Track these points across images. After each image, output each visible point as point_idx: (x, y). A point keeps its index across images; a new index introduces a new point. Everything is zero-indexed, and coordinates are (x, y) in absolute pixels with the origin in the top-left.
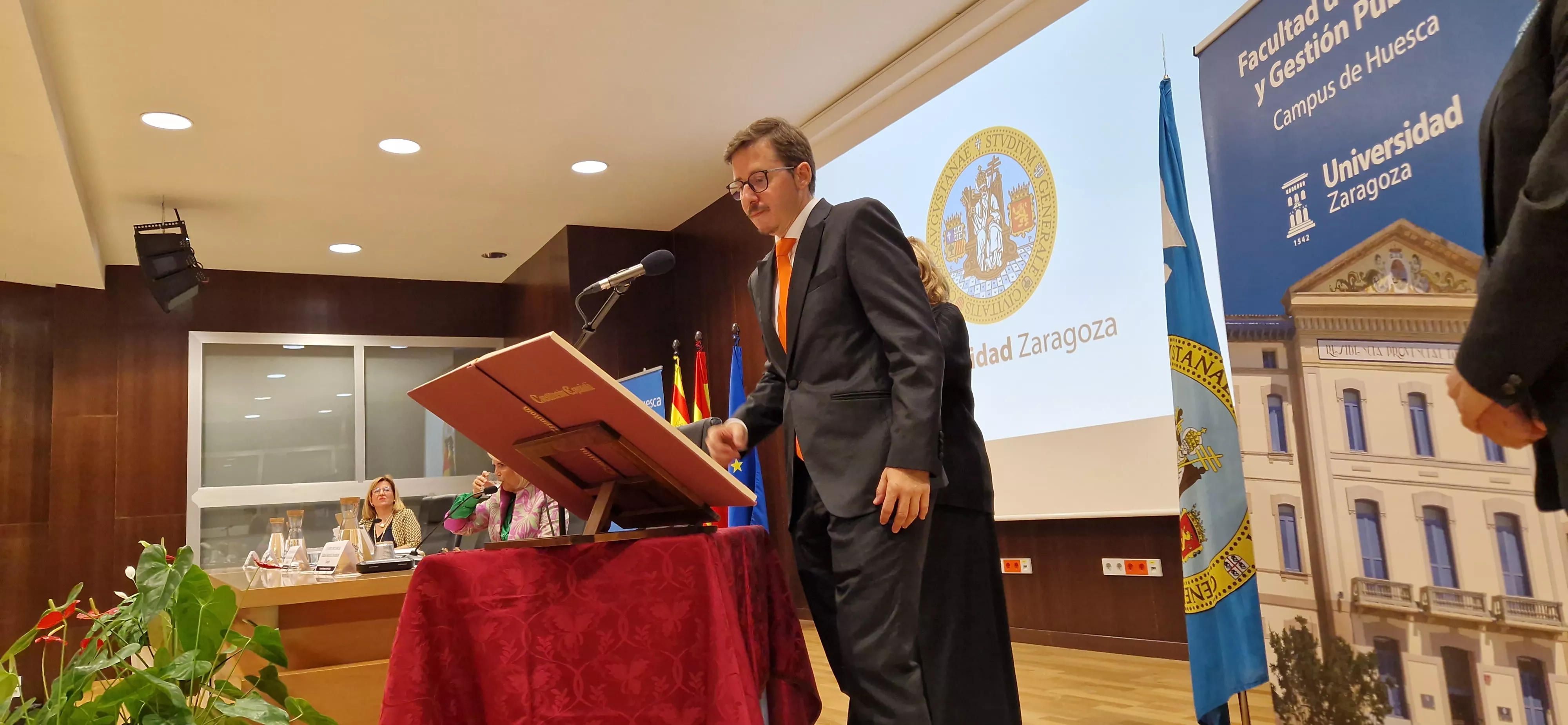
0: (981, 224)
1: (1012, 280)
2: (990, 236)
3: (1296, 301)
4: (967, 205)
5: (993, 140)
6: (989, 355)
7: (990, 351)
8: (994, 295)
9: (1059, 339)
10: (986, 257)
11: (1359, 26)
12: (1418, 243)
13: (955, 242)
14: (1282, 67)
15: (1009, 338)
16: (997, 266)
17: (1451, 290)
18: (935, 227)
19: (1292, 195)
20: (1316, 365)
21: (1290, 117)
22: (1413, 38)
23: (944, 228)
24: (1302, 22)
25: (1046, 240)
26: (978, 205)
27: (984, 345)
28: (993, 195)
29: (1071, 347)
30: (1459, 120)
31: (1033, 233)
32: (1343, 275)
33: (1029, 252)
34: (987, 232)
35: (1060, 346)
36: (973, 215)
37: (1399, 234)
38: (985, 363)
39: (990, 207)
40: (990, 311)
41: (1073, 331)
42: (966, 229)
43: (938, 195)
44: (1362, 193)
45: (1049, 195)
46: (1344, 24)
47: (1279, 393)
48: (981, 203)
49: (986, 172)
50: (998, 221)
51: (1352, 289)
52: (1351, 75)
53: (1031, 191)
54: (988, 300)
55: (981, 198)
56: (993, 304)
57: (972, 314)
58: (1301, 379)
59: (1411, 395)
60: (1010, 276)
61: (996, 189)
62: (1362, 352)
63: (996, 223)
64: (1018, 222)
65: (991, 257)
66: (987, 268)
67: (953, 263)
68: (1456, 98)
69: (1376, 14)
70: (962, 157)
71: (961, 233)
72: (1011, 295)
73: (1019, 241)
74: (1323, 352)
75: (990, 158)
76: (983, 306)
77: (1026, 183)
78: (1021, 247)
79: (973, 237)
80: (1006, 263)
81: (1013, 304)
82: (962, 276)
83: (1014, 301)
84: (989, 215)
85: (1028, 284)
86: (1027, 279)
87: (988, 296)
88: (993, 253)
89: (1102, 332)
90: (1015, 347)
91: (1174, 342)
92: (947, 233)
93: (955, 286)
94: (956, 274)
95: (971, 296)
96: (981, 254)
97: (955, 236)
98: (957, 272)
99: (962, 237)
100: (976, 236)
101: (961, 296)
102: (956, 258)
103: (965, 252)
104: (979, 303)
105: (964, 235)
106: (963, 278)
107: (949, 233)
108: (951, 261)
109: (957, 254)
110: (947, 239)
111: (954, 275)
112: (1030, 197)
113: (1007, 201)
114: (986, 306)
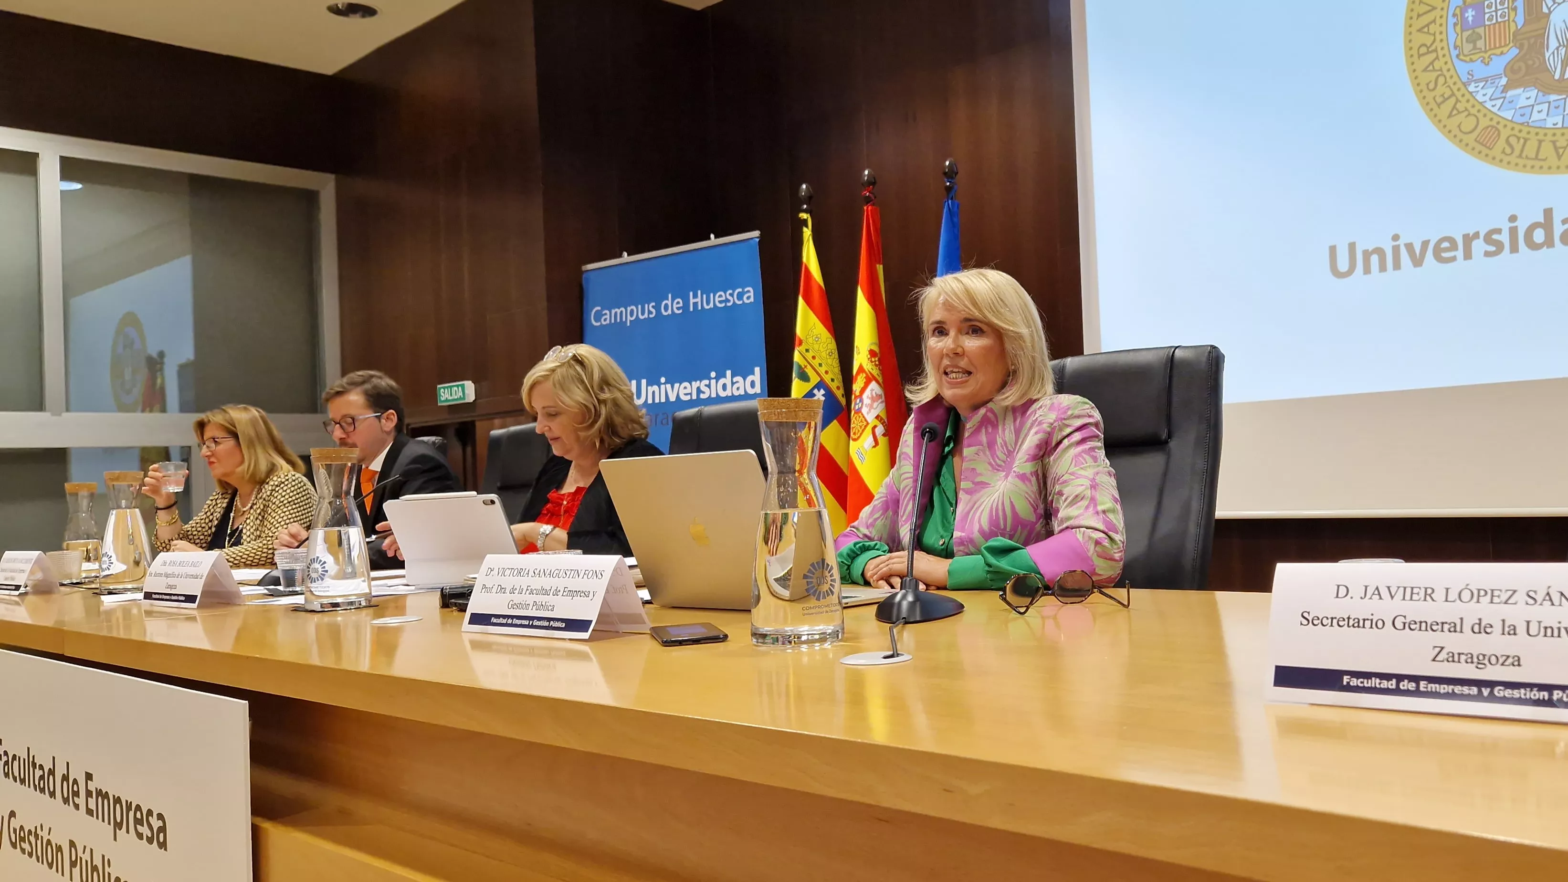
13: (1485, 25)
23: (1456, 2)
42: (1519, 4)
67: (1477, 66)
71: (1503, 11)
76: (1554, 143)
79: (1537, 17)
82: (1501, 89)
92: (1463, 10)
93: (1478, 107)
94: (1482, 84)
95: (1522, 124)
96: (1557, 49)
97: (1487, 16)
98: (1486, 80)
99: (1507, 18)
100: (1548, 16)
101: (1494, 123)
102: (1486, 56)
103: (1511, 44)
104: (1541, 137)
105: (1512, 14)
106: (1502, 92)
107: (1470, 10)
108: (1471, 61)
109: (1490, 49)
110: (1464, 19)
111: (1476, 87)
114: (1561, 143)
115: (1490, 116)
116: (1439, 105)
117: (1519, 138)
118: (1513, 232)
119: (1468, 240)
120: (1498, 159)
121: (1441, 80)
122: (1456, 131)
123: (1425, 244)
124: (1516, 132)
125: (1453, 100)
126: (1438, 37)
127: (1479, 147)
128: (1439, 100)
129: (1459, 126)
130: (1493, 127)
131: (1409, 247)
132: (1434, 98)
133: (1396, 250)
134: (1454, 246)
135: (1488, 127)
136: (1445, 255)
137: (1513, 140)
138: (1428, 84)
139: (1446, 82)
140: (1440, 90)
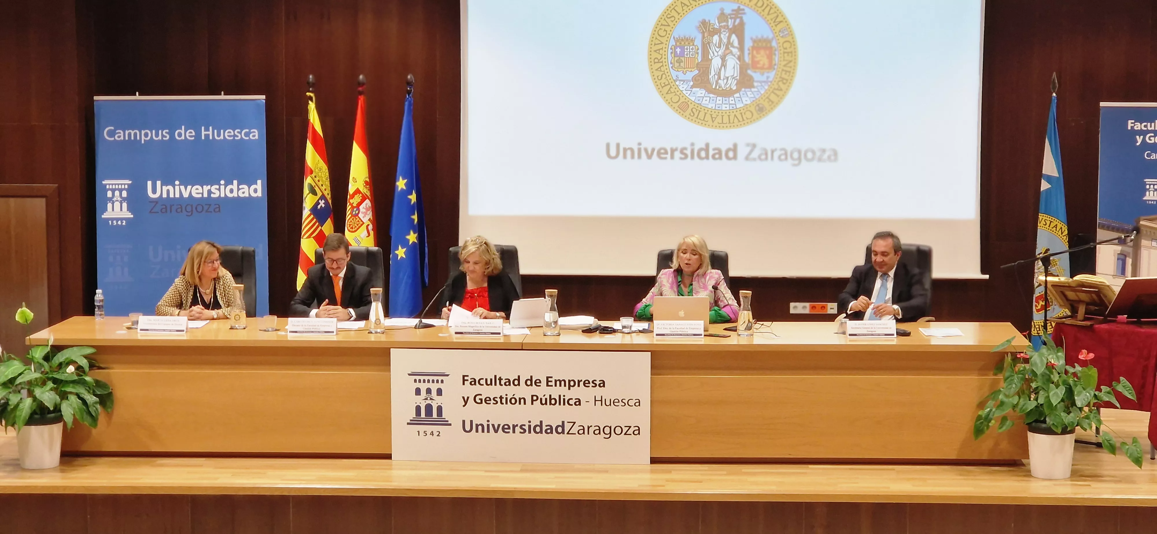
0: (718, 52)
1: (745, 102)
2: (726, 64)
3: (1143, 223)
4: (703, 33)
6: (711, 152)
7: (714, 149)
8: (724, 108)
9: (786, 154)
10: (719, 78)
13: (685, 57)
15: (735, 144)
16: (731, 89)
18: (663, 40)
19: (1150, 185)
20: (1147, 248)
23: (672, 42)
25: (784, 83)
26: (716, 38)
27: (707, 145)
28: (734, 35)
29: (796, 162)
31: (772, 75)
33: (766, 87)
34: (724, 60)
35: (786, 159)
36: (709, 43)
38: (706, 158)
39: (729, 44)
40: (719, 120)
41: (799, 151)
42: (700, 51)
43: (669, 14)
45: (792, 52)
47: (1125, 253)
48: (720, 36)
49: (729, 15)
50: (736, 56)
53: (774, 43)
54: (717, 111)
55: (720, 33)
56: (723, 116)
57: (697, 118)
58: (1139, 251)
60: (744, 99)
61: (739, 30)
63: (734, 56)
64: (758, 62)
65: (725, 81)
66: (719, 87)
67: (680, 74)
71: (694, 52)
72: (743, 114)
73: (756, 76)
74: (1154, 244)
75: (735, 6)
76: (711, 115)
77: (771, 38)
78: (757, 82)
79: (707, 60)
80: (741, 89)
81: (743, 120)
82: (690, 87)
83: (745, 118)
84: (727, 48)
85: (760, 110)
86: (761, 106)
87: (717, 108)
88: (728, 78)
89: (825, 156)
90: (742, 151)
91: (1048, 218)
92: (676, 47)
93: (680, 92)
94: (682, 82)
95: (698, 104)
96: (714, 75)
97: (686, 53)
98: (684, 81)
99: (694, 56)
100: (711, 61)
101: (686, 101)
102: (685, 70)
103: (695, 68)
104: (706, 111)
105: (696, 55)
106: (691, 88)
107: (678, 48)
108: (678, 71)
109: (687, 68)
110: (676, 52)
111: (680, 83)
112: (771, 48)
113: (748, 44)
114: (714, 116)
115: (685, 97)
116: (662, 87)
117: (697, 110)
118: (692, 150)
119: (673, 151)
120: (687, 117)
121: (664, 76)
122: (669, 101)
123: (653, 149)
124: (696, 107)
125: (669, 86)
126: (664, 57)
127: (679, 110)
128: (663, 85)
129: (671, 98)
130: (686, 102)
131: (646, 150)
132: (660, 83)
133: (639, 150)
134: (666, 152)
135: (684, 102)
136: (662, 156)
137: (694, 110)
138: (658, 77)
139: (666, 78)
140: (663, 81)
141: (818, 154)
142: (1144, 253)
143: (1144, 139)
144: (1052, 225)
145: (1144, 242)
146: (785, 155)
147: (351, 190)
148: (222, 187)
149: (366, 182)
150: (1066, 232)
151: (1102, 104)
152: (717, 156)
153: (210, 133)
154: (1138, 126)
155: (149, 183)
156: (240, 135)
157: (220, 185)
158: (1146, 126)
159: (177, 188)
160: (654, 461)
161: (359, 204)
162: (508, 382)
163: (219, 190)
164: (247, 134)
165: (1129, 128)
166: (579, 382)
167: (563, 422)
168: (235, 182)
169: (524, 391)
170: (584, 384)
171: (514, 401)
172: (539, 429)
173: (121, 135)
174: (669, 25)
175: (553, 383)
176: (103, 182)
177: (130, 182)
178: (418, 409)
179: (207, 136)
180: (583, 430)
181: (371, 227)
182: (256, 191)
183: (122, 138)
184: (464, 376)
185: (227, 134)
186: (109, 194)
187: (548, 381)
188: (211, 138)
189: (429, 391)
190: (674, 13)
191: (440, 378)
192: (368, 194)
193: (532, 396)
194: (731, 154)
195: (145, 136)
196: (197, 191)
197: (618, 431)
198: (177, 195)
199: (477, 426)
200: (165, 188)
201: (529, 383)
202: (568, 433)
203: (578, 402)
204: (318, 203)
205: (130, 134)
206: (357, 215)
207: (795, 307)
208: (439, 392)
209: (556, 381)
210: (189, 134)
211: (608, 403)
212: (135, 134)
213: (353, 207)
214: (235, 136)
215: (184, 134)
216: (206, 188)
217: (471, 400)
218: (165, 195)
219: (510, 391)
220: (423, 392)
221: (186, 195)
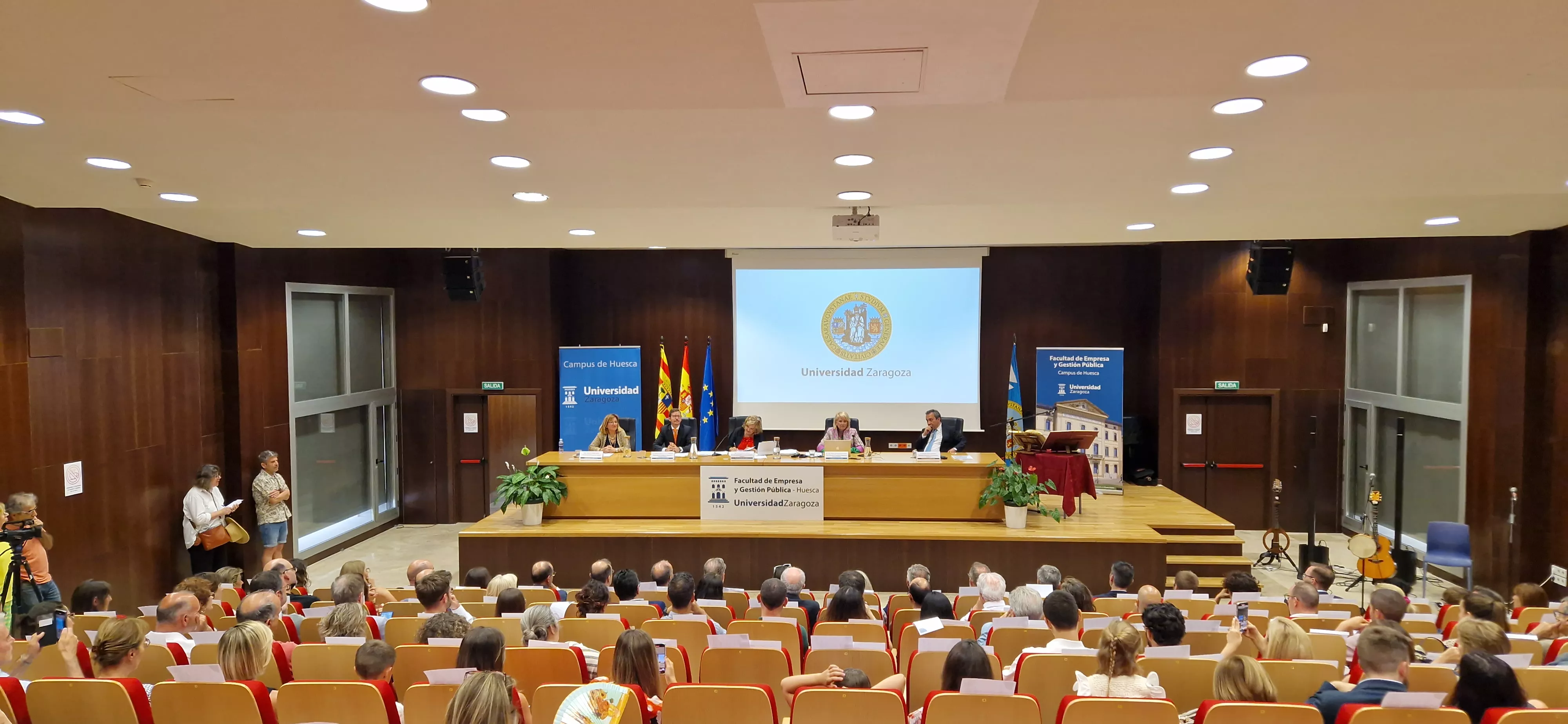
0: (854, 325)
1: (867, 349)
2: (858, 331)
3: (1057, 405)
4: (847, 316)
5: (864, 297)
6: (851, 373)
7: (852, 371)
8: (857, 351)
10: (855, 337)
11: (1083, 366)
12: (1089, 403)
13: (838, 327)
14: (1063, 364)
15: (862, 369)
16: (860, 342)
17: (1093, 412)
19: (1060, 386)
20: (1060, 417)
21: (1063, 373)
22: (1094, 374)
23: (833, 321)
24: (1069, 359)
25: (885, 339)
26: (853, 319)
27: (849, 369)
28: (861, 317)
29: (890, 377)
30: (1100, 389)
31: (880, 336)
32: (1071, 404)
33: (877, 341)
34: (856, 328)
36: (850, 321)
37: (1085, 401)
38: (849, 375)
39: (859, 321)
40: (855, 357)
41: (893, 372)
42: (845, 325)
43: (831, 309)
44: (1078, 392)
45: (888, 325)
46: (1080, 364)
47: (1049, 419)
48: (855, 318)
49: (859, 307)
50: (863, 327)
51: (1073, 406)
52: (1079, 373)
53: (880, 321)
54: (853, 353)
55: (855, 316)
56: (856, 355)
57: (844, 356)
58: (1056, 419)
59: (1082, 425)
60: (866, 347)
61: (864, 315)
62: (1073, 417)
64: (873, 330)
65: (858, 338)
66: (855, 342)
67: (836, 335)
68: (1100, 386)
69: (1087, 366)
70: (848, 297)
71: (843, 325)
72: (866, 354)
73: (872, 336)
74: (1063, 415)
75: (861, 303)
77: (879, 318)
78: (873, 339)
79: (849, 329)
80: (865, 342)
81: (866, 357)
82: (841, 341)
84: (858, 323)
85: (874, 352)
86: (874, 350)
87: (853, 351)
89: (905, 374)
90: (865, 372)
91: (1013, 403)
92: (834, 323)
93: (836, 344)
95: (845, 349)
96: (852, 336)
97: (839, 325)
98: (838, 339)
100: (851, 329)
103: (843, 333)
104: (848, 353)
107: (836, 324)
109: (839, 333)
110: (834, 325)
111: (836, 340)
112: (879, 323)
113: (868, 321)
114: (852, 355)
115: (838, 346)
116: (828, 342)
118: (842, 371)
119: (833, 372)
120: (840, 356)
123: (824, 371)
125: (831, 342)
126: (829, 327)
127: (836, 353)
129: (832, 347)
131: (820, 371)
133: (817, 371)
134: (830, 373)
135: (838, 349)
136: (828, 374)
137: (843, 352)
138: (826, 337)
139: (830, 338)
140: (828, 339)
141: (902, 373)
142: (1059, 419)
143: (1058, 364)
144: (1015, 406)
145: (1059, 414)
146: (886, 373)
147: (681, 390)
148: (620, 390)
149: (689, 387)
150: (1021, 410)
151: (1038, 348)
152: (854, 374)
153: (614, 364)
154: (1055, 359)
155: (585, 388)
156: (628, 364)
157: (618, 388)
158: (1058, 359)
159: (598, 390)
160: (825, 519)
161: (686, 397)
162: (756, 482)
163: (618, 391)
164: (632, 364)
165: (1051, 359)
166: (790, 481)
167: (782, 501)
168: (626, 387)
169: (764, 486)
170: (792, 482)
171: (759, 490)
172: (771, 503)
173: (571, 365)
174: (831, 313)
175: (778, 482)
176: (564, 387)
177: (575, 387)
178: (713, 495)
179: (613, 365)
180: (791, 504)
181: (691, 408)
182: (636, 391)
183: (572, 366)
184: (735, 479)
185: (622, 364)
186: (566, 393)
187: (775, 481)
188: (614, 366)
189: (718, 486)
190: (833, 307)
191: (724, 480)
192: (690, 393)
193: (768, 488)
194: (860, 373)
195: (583, 365)
196: (608, 391)
197: (808, 504)
198: (598, 393)
199: (741, 503)
200: (593, 390)
201: (766, 481)
202: (785, 506)
203: (789, 491)
204: (665, 397)
205: (576, 365)
206: (684, 402)
207: (891, 445)
208: (724, 486)
209: (779, 481)
210: (604, 364)
211: (803, 491)
212: (579, 364)
213: (682, 399)
214: (626, 365)
215: (602, 364)
216: (612, 390)
217: (739, 489)
218: (592, 394)
219: (757, 485)
220: (716, 486)
221: (602, 393)
